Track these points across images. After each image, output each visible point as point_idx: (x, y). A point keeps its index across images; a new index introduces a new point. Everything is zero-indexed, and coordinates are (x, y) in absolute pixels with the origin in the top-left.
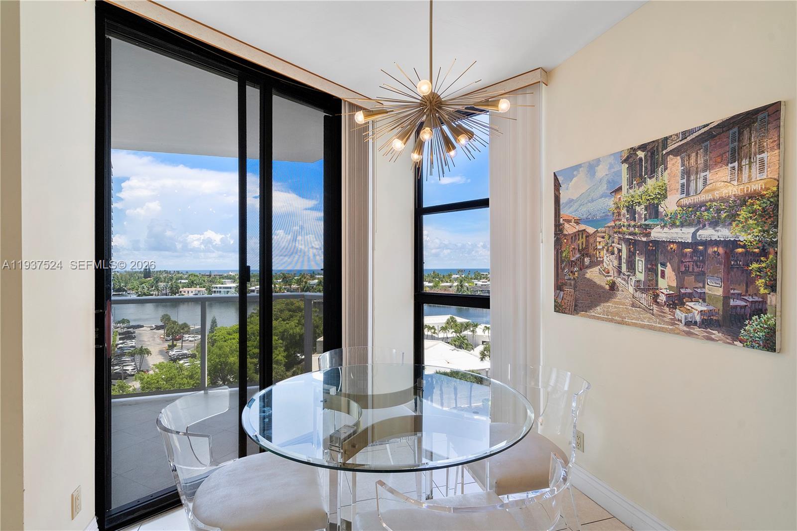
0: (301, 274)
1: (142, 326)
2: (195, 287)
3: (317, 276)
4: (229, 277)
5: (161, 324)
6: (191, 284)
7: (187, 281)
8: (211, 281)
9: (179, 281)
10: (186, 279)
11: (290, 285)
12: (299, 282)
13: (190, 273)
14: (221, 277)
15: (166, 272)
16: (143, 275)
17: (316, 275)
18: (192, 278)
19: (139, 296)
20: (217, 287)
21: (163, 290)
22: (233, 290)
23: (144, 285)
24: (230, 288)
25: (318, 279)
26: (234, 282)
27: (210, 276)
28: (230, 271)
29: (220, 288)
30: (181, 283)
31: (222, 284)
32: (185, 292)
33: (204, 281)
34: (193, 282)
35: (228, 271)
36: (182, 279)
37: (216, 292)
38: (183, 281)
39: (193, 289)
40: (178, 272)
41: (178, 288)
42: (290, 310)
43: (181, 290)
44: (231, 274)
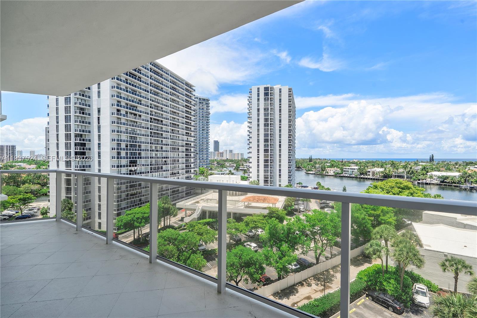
0: (406, 161)
1: (308, 187)
2: (334, 168)
3: (421, 164)
4: (353, 163)
5: (316, 187)
6: (332, 166)
7: (330, 164)
8: (343, 165)
9: (326, 164)
10: (329, 163)
11: (397, 169)
12: (405, 167)
13: (331, 160)
14: (349, 162)
15: (319, 159)
16: (309, 161)
17: (419, 162)
18: (333, 163)
19: (307, 171)
20: (346, 168)
21: (318, 169)
22: (356, 170)
23: (309, 166)
24: (354, 169)
25: (422, 165)
26: (356, 166)
27: (342, 162)
28: (354, 159)
29: (348, 169)
30: (326, 165)
31: (349, 167)
32: (328, 170)
33: (339, 164)
34: (333, 165)
35: (353, 159)
36: (327, 163)
37: (346, 171)
38: (328, 164)
39: (333, 169)
40: (325, 159)
41: (325, 168)
42: (399, 188)
43: (326, 169)
44: (355, 161)
